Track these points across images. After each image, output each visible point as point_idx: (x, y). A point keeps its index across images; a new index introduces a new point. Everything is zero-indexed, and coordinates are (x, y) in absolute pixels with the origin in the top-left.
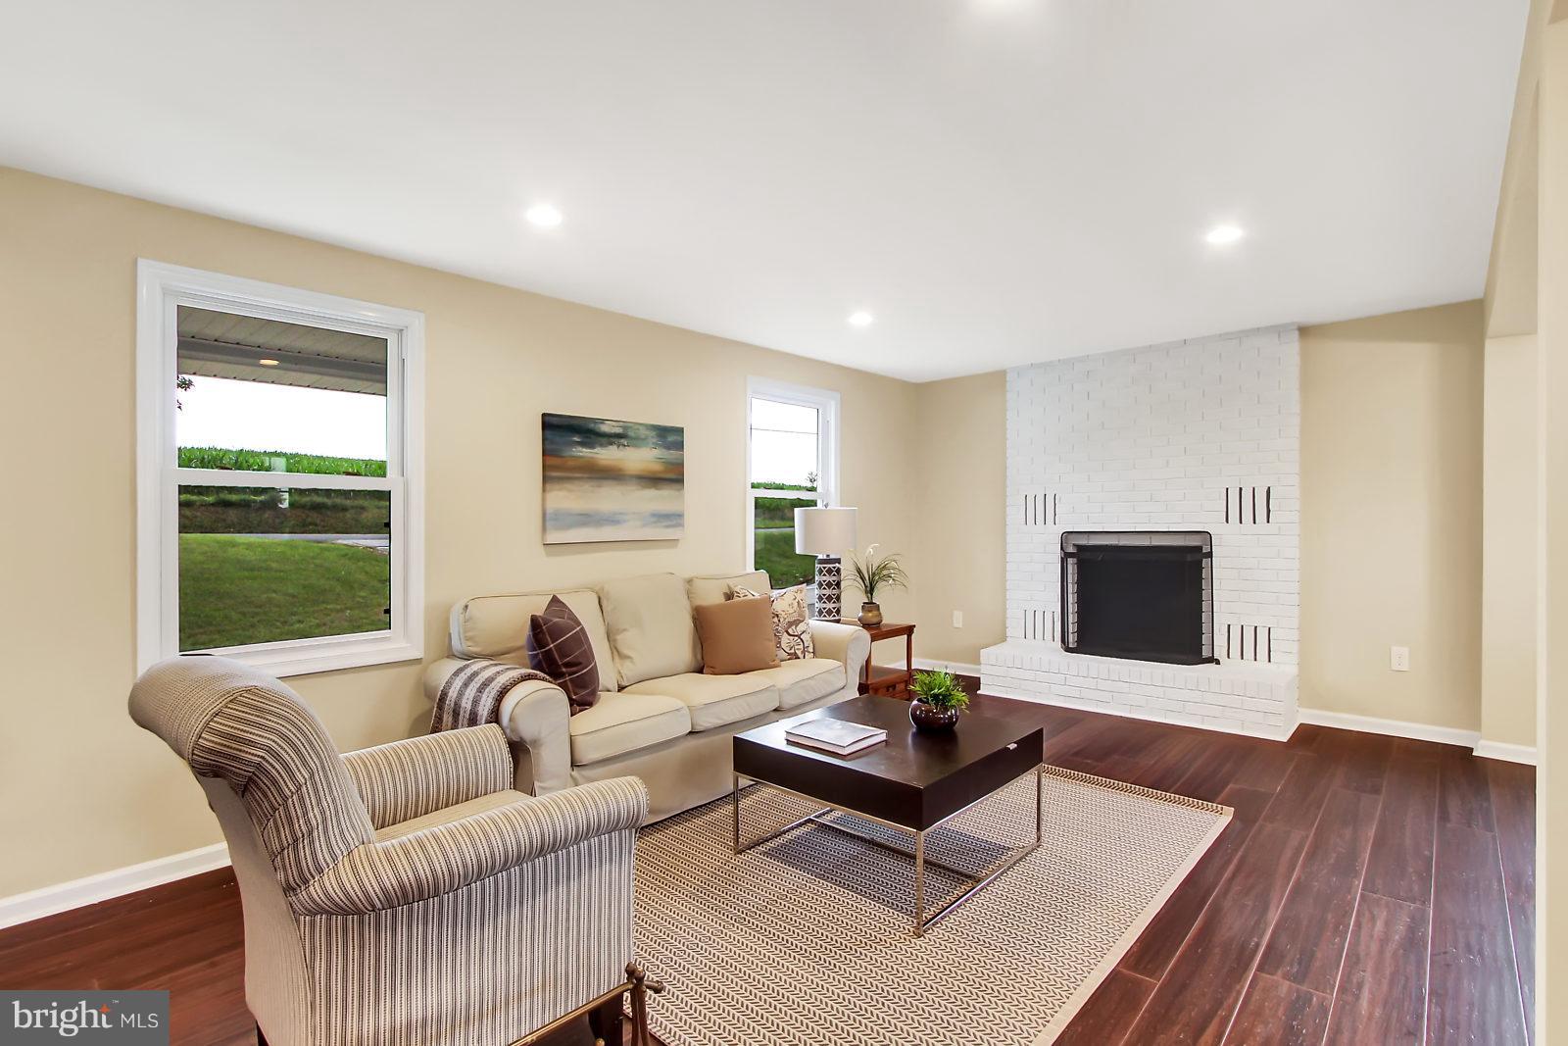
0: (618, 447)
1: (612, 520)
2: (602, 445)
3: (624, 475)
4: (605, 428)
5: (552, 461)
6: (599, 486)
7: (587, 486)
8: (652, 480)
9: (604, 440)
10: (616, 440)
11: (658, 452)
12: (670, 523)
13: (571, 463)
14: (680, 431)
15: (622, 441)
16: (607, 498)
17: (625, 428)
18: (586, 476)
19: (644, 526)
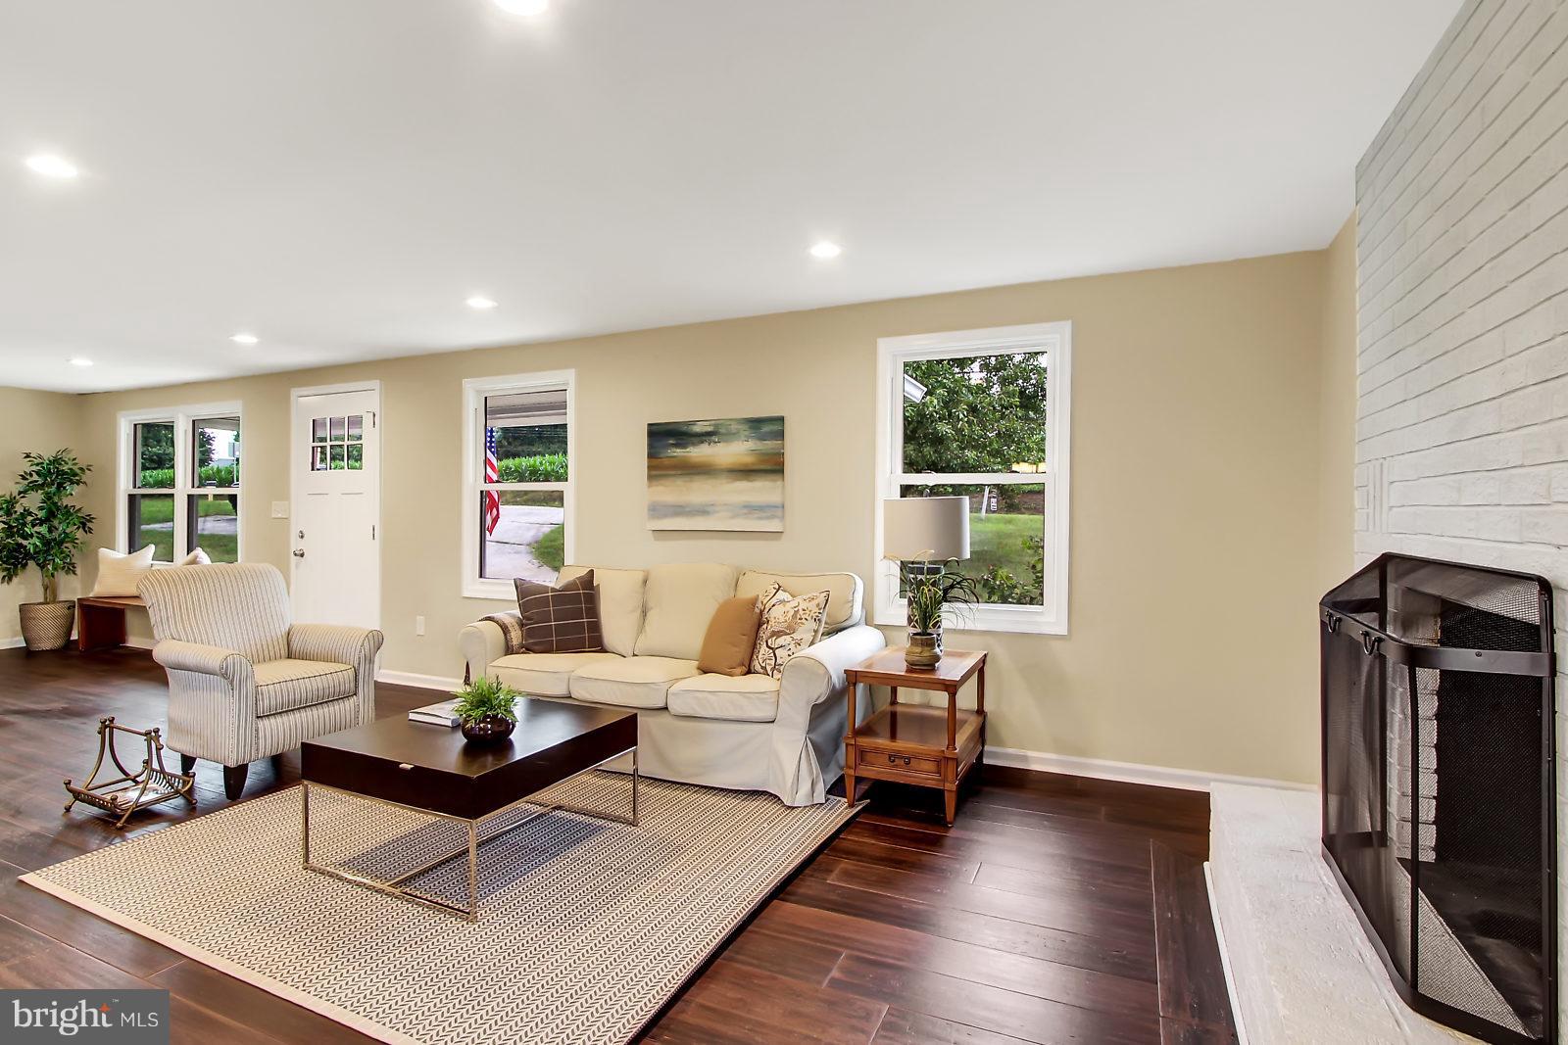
0: (709, 444)
1: (703, 511)
2: (694, 444)
3: (715, 470)
4: (697, 429)
5: (655, 462)
6: (691, 481)
7: (679, 482)
8: (745, 472)
9: (694, 439)
10: (707, 438)
11: (751, 445)
12: (764, 515)
13: (666, 462)
14: (781, 419)
15: (713, 438)
16: (697, 492)
17: (716, 426)
18: (679, 472)
19: (733, 517)
